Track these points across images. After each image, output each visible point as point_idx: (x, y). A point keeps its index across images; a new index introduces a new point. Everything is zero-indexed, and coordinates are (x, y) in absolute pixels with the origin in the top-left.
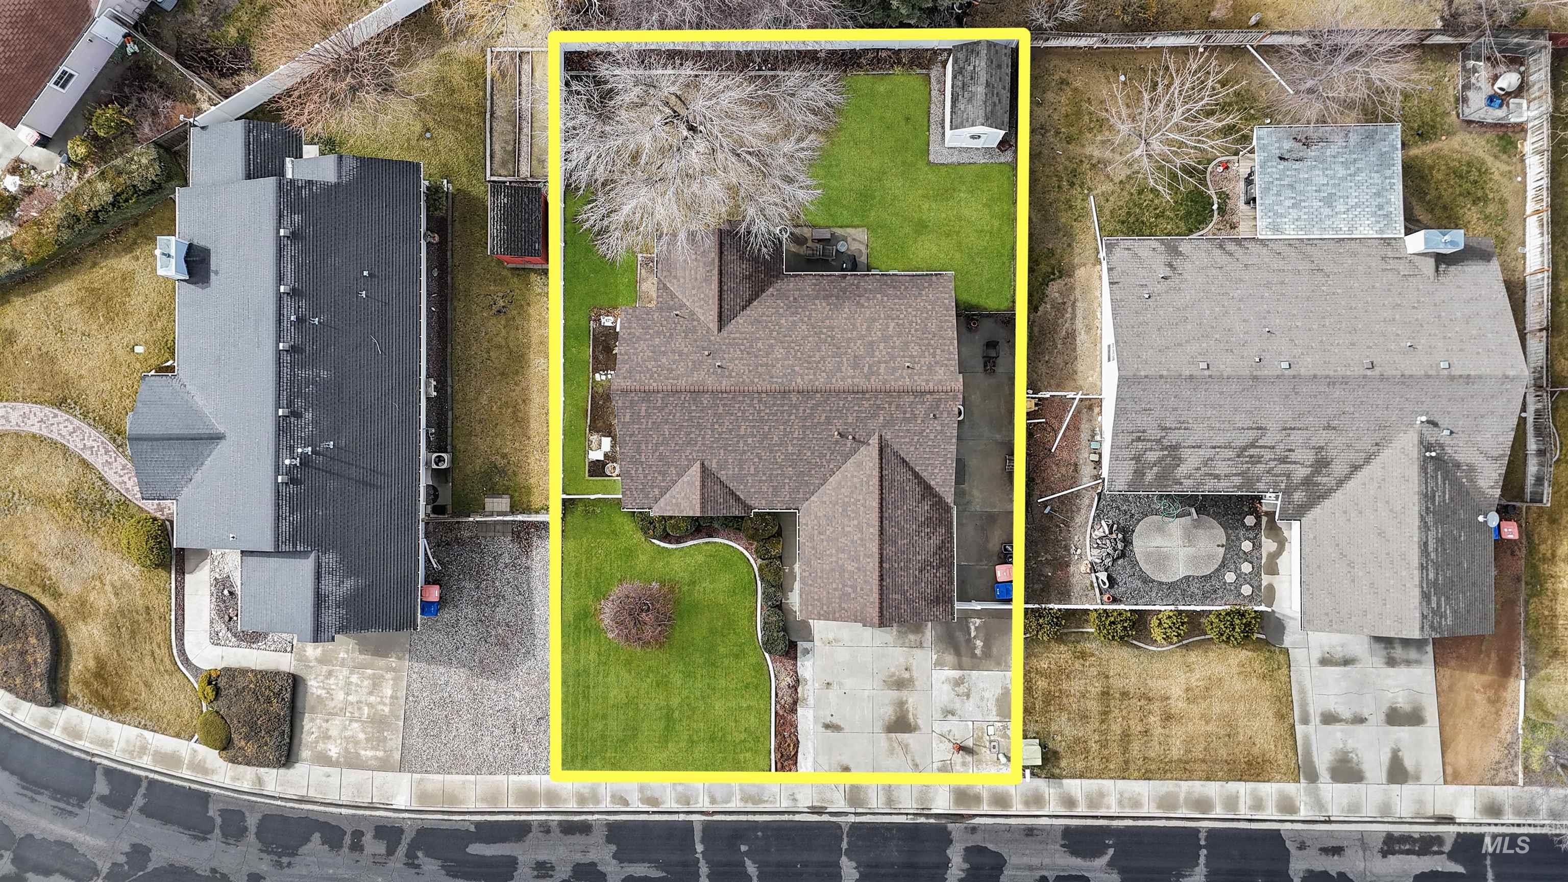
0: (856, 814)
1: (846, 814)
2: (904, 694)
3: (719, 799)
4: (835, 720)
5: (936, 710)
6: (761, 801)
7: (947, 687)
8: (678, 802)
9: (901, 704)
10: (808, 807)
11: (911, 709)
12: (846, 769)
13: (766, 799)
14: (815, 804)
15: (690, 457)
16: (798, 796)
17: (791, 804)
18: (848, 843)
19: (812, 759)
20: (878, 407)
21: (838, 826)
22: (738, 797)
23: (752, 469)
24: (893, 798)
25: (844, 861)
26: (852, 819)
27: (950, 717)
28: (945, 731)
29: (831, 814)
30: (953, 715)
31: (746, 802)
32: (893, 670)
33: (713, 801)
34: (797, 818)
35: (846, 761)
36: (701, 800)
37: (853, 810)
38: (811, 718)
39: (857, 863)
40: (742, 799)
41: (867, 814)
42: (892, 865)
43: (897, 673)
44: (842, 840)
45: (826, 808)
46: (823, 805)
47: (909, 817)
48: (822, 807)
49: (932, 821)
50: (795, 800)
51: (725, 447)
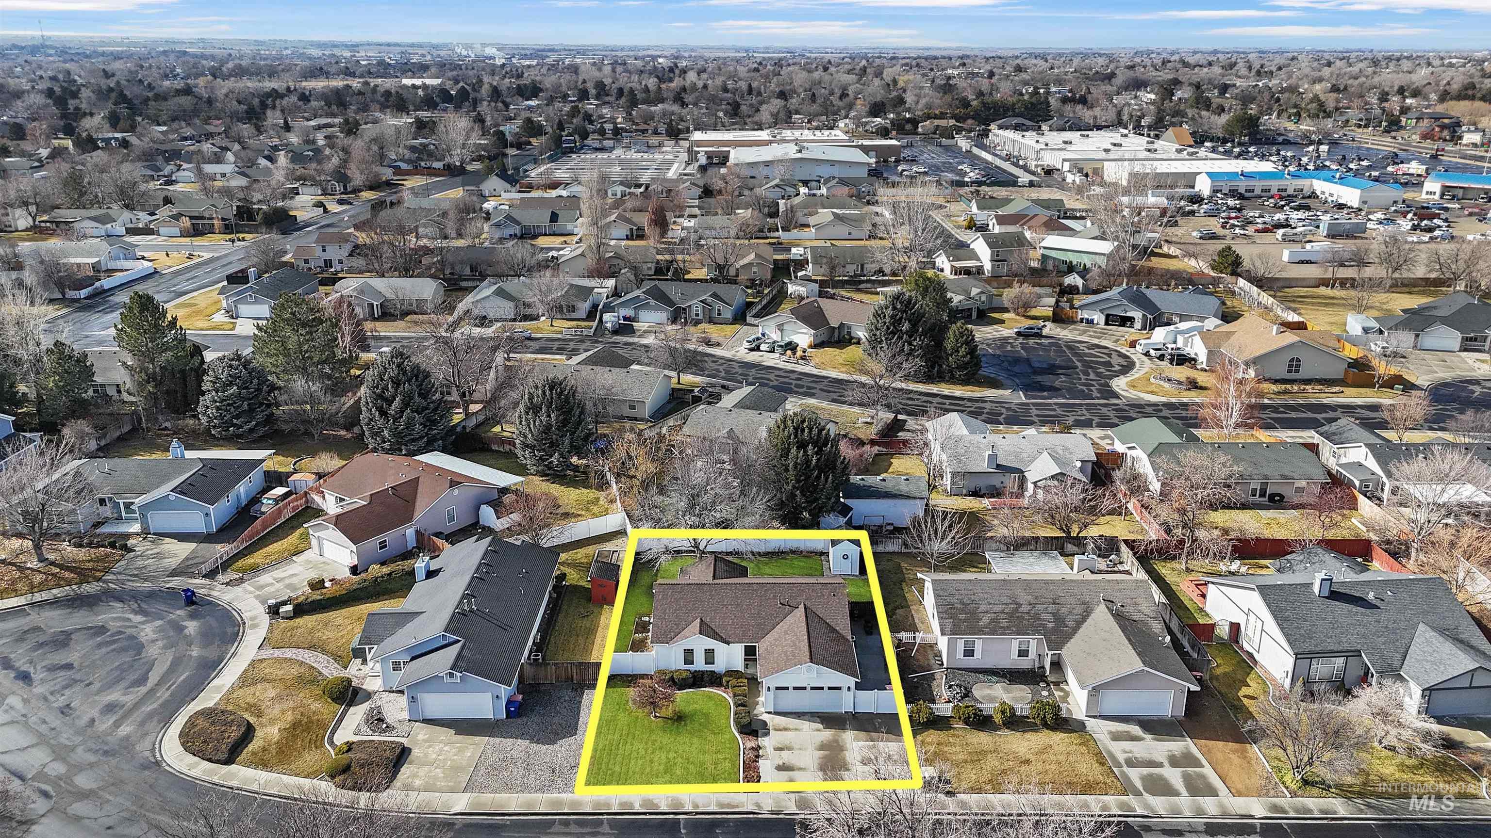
0: (805, 814)
1: (797, 814)
3: (700, 805)
5: (858, 761)
6: (733, 807)
7: (863, 750)
8: (669, 807)
10: (768, 811)
13: (736, 805)
14: (774, 809)
15: (693, 616)
16: (761, 804)
17: (755, 808)
22: (715, 804)
29: (786, 814)
32: (825, 742)
33: (696, 807)
34: (760, 816)
36: (687, 806)
37: (802, 812)
38: (769, 764)
40: (718, 805)
43: (828, 743)
45: (782, 811)
46: (780, 809)
48: (779, 811)
50: (758, 806)
51: (715, 611)
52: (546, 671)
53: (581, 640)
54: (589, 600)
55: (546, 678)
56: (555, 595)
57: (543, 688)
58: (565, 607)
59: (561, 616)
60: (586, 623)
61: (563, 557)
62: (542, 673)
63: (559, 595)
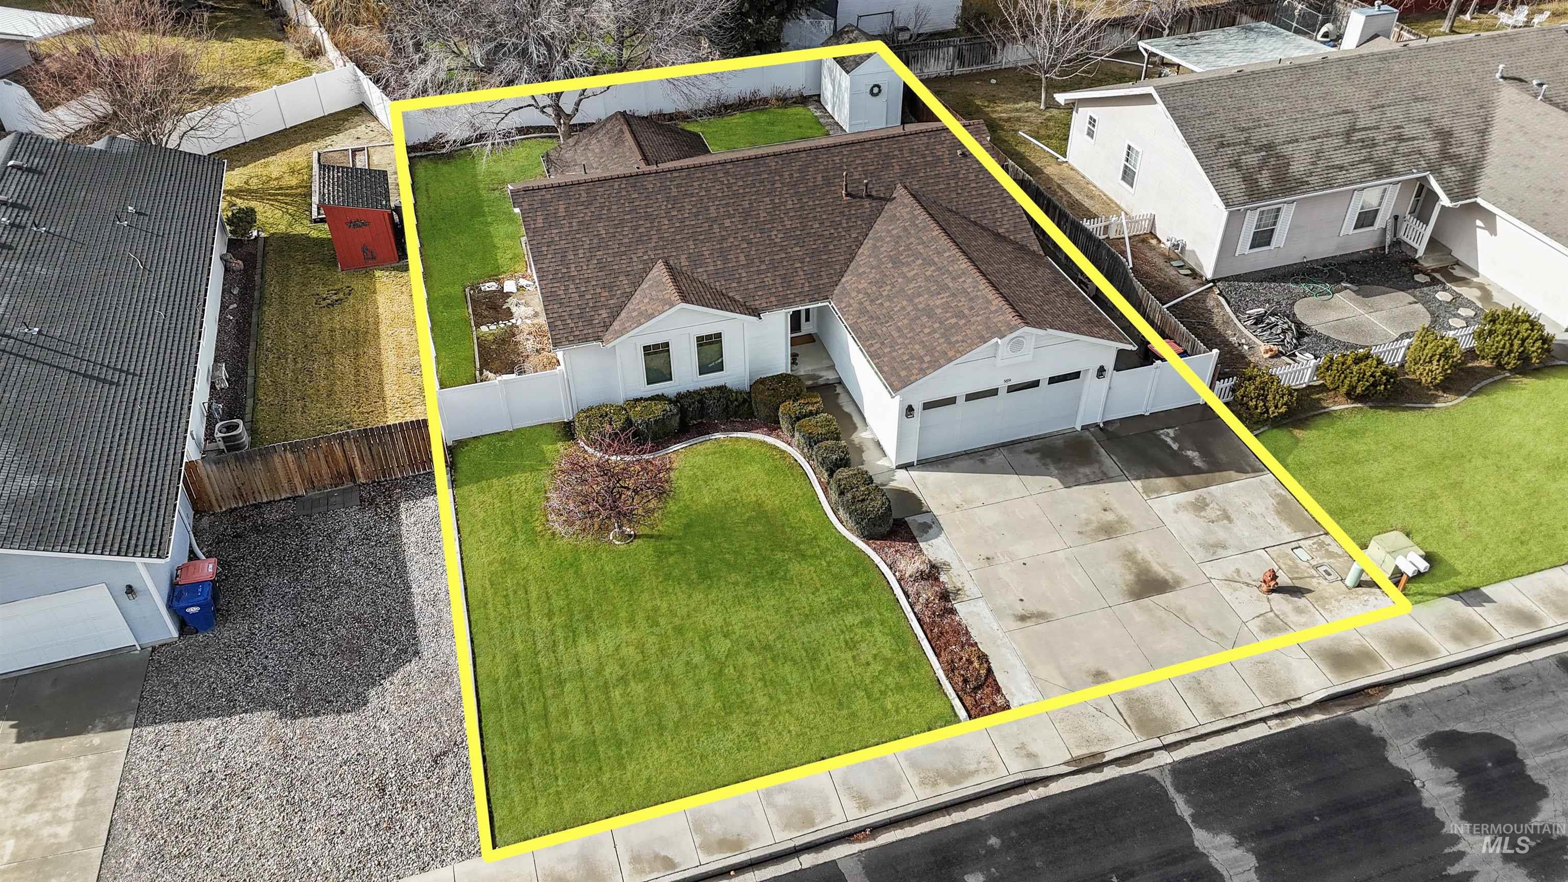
0: (1167, 747)
1: (1148, 753)
2: (1125, 541)
3: (875, 796)
4: (1031, 606)
5: (1193, 548)
6: (965, 775)
7: (1186, 517)
8: (787, 826)
9: (1129, 556)
10: (1067, 763)
11: (1149, 558)
12: (1099, 677)
13: (972, 768)
14: (1077, 753)
15: (645, 257)
16: (1033, 748)
17: (1026, 764)
18: (1187, 802)
19: (1026, 676)
20: (887, 155)
21: (1144, 781)
22: (915, 781)
23: (742, 258)
24: (1217, 699)
25: (1201, 838)
26: (1165, 758)
27: (1221, 552)
28: (1230, 572)
29: (1117, 761)
30: (1224, 547)
31: (935, 784)
32: (1084, 516)
33: (864, 802)
34: (1055, 788)
35: (1092, 664)
36: (836, 809)
37: (1156, 743)
38: (986, 613)
39: (1233, 833)
40: (922, 783)
41: (1187, 741)
42: (1307, 818)
43: (1094, 518)
44: (1171, 803)
45: (1102, 754)
46: (1095, 749)
47: (1270, 723)
48: (1094, 756)
49: (1317, 717)
50: (1031, 756)
51: (694, 237)
52: (270, 470)
53: (343, 363)
54: (332, 262)
55: (275, 486)
56: (238, 265)
57: (273, 516)
58: (273, 289)
59: (270, 313)
60: (340, 319)
61: (233, 178)
62: (257, 475)
63: (250, 262)
